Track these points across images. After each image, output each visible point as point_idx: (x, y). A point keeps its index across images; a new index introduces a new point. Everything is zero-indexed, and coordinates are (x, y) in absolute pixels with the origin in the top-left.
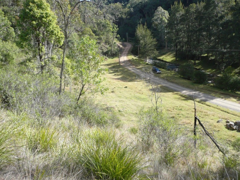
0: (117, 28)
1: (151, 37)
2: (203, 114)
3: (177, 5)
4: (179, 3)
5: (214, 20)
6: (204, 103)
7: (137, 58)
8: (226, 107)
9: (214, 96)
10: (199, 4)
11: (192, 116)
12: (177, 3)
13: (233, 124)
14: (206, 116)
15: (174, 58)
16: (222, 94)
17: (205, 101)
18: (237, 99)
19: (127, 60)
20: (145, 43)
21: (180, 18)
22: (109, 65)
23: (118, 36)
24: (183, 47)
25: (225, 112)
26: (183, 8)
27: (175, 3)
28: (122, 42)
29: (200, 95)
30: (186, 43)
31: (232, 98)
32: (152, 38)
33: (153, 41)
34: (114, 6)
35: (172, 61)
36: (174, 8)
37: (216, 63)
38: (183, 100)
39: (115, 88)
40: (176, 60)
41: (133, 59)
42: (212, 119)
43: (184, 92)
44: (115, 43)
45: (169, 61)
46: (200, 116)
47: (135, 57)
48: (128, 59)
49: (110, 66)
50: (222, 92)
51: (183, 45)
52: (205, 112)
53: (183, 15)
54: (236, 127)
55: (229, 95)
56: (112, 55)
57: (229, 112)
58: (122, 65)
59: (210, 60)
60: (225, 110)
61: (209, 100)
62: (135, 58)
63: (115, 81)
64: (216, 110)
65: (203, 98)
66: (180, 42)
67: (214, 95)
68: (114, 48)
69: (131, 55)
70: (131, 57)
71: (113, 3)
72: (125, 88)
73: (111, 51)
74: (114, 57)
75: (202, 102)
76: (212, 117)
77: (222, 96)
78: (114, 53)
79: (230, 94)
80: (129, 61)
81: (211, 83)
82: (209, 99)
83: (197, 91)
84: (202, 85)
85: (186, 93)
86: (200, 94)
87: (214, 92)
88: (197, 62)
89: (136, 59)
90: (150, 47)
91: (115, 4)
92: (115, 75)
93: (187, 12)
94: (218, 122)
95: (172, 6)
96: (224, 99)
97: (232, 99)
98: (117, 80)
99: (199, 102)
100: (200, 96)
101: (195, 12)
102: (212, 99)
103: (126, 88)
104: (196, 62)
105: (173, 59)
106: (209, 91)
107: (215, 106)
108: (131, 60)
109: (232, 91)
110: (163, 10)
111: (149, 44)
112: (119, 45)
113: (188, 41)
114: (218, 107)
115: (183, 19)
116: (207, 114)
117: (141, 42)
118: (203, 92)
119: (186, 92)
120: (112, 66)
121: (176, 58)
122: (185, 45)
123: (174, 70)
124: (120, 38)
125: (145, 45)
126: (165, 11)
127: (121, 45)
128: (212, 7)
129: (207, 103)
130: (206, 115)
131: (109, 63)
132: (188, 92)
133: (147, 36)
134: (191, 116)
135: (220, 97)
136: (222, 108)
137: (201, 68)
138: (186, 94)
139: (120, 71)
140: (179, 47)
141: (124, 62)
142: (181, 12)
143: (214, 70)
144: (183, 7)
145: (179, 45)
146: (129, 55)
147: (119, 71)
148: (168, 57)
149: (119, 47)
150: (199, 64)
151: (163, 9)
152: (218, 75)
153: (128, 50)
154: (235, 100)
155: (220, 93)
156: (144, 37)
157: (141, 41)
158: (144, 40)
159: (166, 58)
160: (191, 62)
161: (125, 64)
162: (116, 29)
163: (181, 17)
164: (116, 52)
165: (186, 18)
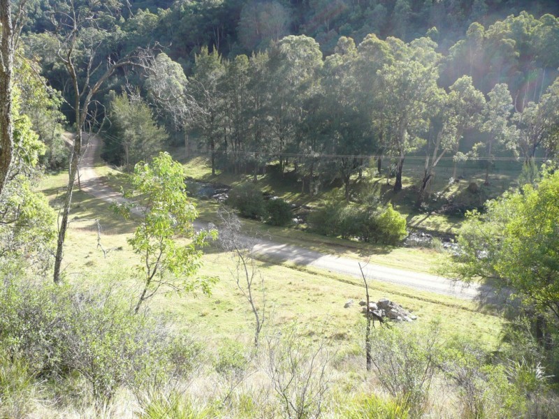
0: (59, 98)
1: (154, 122)
2: (313, 293)
3: (209, 54)
4: (211, 51)
5: (287, 91)
6: (304, 268)
7: (119, 172)
8: (346, 272)
9: (318, 252)
10: (256, 56)
11: (294, 301)
12: (206, 50)
13: (375, 306)
14: (321, 297)
15: (209, 171)
16: (330, 245)
17: (304, 263)
18: (359, 253)
19: (97, 179)
20: (138, 136)
21: (216, 84)
22: (52, 194)
23: (63, 117)
24: (226, 144)
25: (347, 282)
26: (221, 63)
27: (202, 50)
28: (71, 132)
29: (290, 252)
30: (232, 137)
31: (349, 252)
32: (154, 125)
33: (158, 133)
34: (39, 40)
35: (204, 177)
36: (203, 61)
37: (298, 180)
38: (260, 266)
39: (90, 253)
40: (214, 175)
41: (110, 174)
42: (333, 303)
43: (257, 247)
44: (58, 135)
45: (198, 178)
46: (309, 299)
47: (114, 169)
48: (98, 176)
49: (54, 196)
50: (327, 241)
51: (226, 142)
52: (314, 289)
53: (222, 78)
54: (383, 312)
55: (342, 246)
56: (52, 165)
57: (354, 281)
58: (86, 192)
59: (286, 174)
60: (346, 279)
61: (311, 262)
62: (115, 172)
63: (83, 234)
64: (331, 280)
65: (300, 258)
66: (219, 136)
67: (317, 249)
68: (57, 148)
69: (104, 165)
70: (104, 170)
71: (33, 31)
72: (116, 252)
73: (51, 157)
74: (58, 172)
75: (299, 267)
76: (332, 298)
77: (331, 250)
78: (59, 160)
79: (343, 244)
80: (103, 179)
81: (300, 222)
82: (310, 259)
83: (282, 243)
84: (286, 230)
85: (260, 250)
86: (290, 249)
87: (313, 242)
88: (259, 177)
89: (118, 175)
90: (151, 146)
91: (40, 34)
92: (76, 218)
93: (232, 70)
94: (346, 306)
95: (198, 56)
96: (336, 256)
97: (349, 255)
98: (88, 232)
99: (291, 267)
100: (291, 255)
101: (246, 72)
102: (316, 258)
103: (120, 252)
104: (258, 179)
105: (206, 173)
106: (302, 240)
107: (326, 273)
108: (106, 177)
109: (343, 238)
110: (171, 62)
111: (148, 140)
112: (66, 139)
113: (236, 134)
114: (331, 274)
115: (225, 86)
116: (320, 293)
117: (125, 133)
118: (294, 245)
119: (261, 248)
120: (59, 195)
121: (213, 171)
122: (232, 142)
123: (217, 198)
124: (66, 122)
125: (141, 141)
126: (176, 63)
127: (71, 139)
128: (283, 66)
129: (309, 267)
130: (318, 295)
131: (49, 187)
132: (265, 247)
133: (143, 121)
134: (292, 302)
135: (328, 253)
136: (339, 276)
137: (270, 191)
138: (261, 253)
139: (88, 207)
140: (217, 146)
141: (90, 183)
142: (217, 70)
143: (297, 195)
144: (221, 60)
145: (217, 142)
146: (99, 166)
147: (85, 208)
148: (193, 169)
149: (67, 144)
150: (264, 182)
151: (170, 59)
152: (308, 205)
153: (92, 152)
154: (356, 255)
155: (326, 243)
156: (136, 122)
157: (127, 130)
158: (137, 129)
159: (190, 169)
160: (247, 178)
161: (95, 188)
162: (57, 99)
163: (218, 81)
164: (64, 159)
165: (230, 84)
